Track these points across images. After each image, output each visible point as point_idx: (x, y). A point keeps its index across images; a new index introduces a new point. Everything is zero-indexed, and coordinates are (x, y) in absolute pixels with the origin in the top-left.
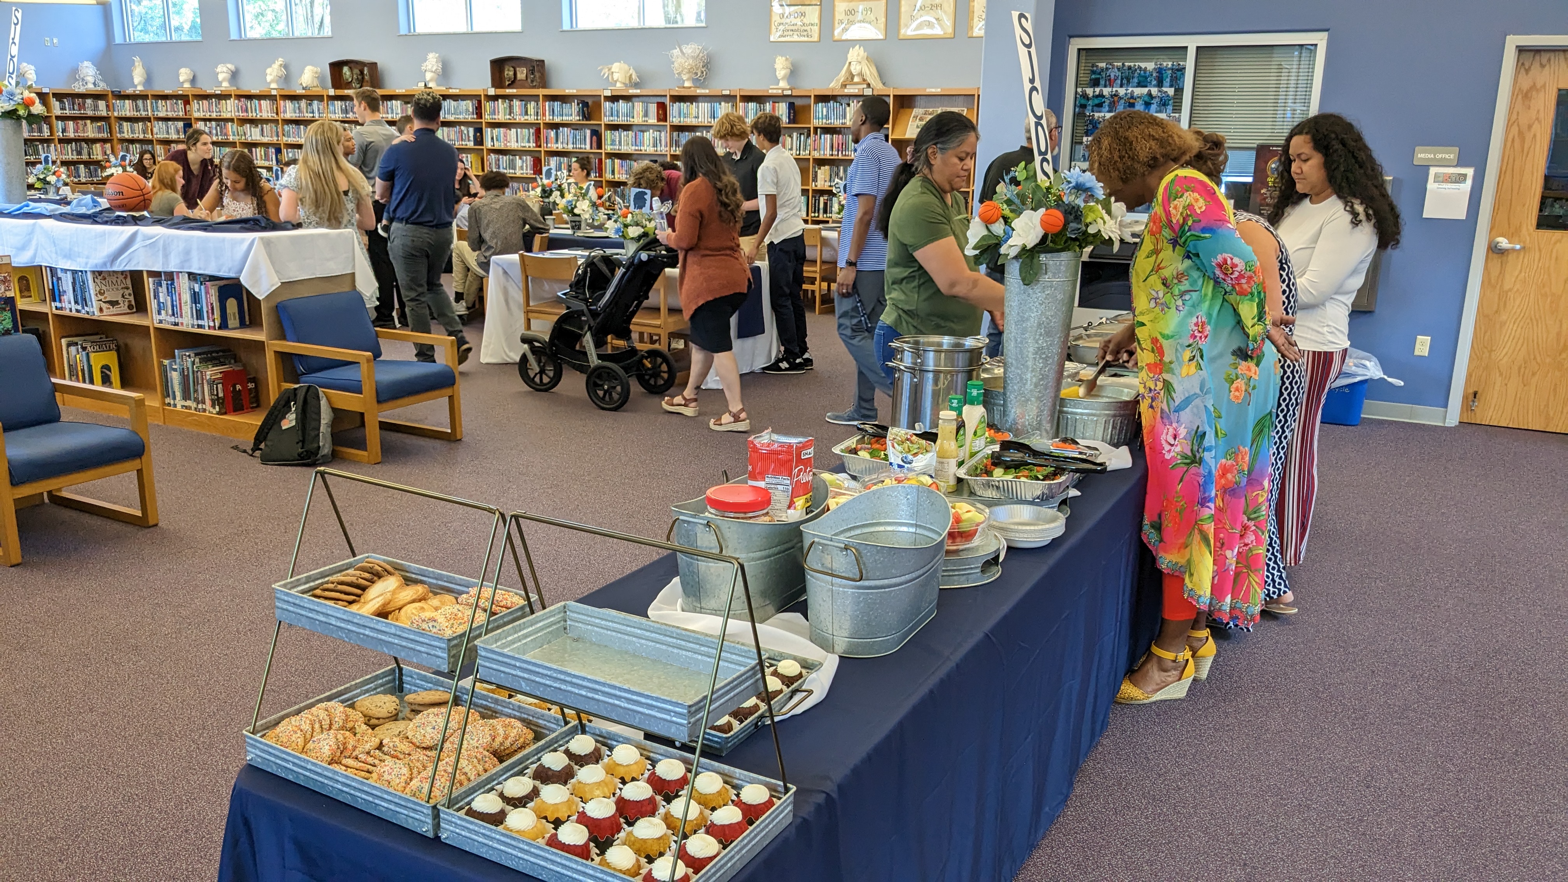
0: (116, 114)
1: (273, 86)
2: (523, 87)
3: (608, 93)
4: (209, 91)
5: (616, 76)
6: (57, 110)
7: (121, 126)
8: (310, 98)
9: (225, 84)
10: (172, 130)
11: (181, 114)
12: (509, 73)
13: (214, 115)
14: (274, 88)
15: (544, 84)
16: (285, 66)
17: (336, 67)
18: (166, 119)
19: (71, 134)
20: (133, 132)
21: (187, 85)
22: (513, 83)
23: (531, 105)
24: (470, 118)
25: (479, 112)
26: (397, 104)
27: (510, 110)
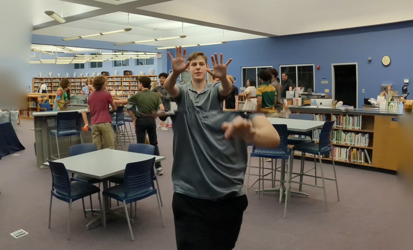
2: (128, 75)
4: (84, 77)
5: (141, 73)
10: (79, 84)
11: (80, 81)
12: (126, 73)
13: (85, 81)
15: (131, 75)
17: (102, 73)
18: (78, 82)
20: (73, 84)
21: (81, 76)
22: (127, 75)
23: (129, 78)
24: (120, 80)
25: (121, 79)
26: (110, 78)
27: (126, 79)
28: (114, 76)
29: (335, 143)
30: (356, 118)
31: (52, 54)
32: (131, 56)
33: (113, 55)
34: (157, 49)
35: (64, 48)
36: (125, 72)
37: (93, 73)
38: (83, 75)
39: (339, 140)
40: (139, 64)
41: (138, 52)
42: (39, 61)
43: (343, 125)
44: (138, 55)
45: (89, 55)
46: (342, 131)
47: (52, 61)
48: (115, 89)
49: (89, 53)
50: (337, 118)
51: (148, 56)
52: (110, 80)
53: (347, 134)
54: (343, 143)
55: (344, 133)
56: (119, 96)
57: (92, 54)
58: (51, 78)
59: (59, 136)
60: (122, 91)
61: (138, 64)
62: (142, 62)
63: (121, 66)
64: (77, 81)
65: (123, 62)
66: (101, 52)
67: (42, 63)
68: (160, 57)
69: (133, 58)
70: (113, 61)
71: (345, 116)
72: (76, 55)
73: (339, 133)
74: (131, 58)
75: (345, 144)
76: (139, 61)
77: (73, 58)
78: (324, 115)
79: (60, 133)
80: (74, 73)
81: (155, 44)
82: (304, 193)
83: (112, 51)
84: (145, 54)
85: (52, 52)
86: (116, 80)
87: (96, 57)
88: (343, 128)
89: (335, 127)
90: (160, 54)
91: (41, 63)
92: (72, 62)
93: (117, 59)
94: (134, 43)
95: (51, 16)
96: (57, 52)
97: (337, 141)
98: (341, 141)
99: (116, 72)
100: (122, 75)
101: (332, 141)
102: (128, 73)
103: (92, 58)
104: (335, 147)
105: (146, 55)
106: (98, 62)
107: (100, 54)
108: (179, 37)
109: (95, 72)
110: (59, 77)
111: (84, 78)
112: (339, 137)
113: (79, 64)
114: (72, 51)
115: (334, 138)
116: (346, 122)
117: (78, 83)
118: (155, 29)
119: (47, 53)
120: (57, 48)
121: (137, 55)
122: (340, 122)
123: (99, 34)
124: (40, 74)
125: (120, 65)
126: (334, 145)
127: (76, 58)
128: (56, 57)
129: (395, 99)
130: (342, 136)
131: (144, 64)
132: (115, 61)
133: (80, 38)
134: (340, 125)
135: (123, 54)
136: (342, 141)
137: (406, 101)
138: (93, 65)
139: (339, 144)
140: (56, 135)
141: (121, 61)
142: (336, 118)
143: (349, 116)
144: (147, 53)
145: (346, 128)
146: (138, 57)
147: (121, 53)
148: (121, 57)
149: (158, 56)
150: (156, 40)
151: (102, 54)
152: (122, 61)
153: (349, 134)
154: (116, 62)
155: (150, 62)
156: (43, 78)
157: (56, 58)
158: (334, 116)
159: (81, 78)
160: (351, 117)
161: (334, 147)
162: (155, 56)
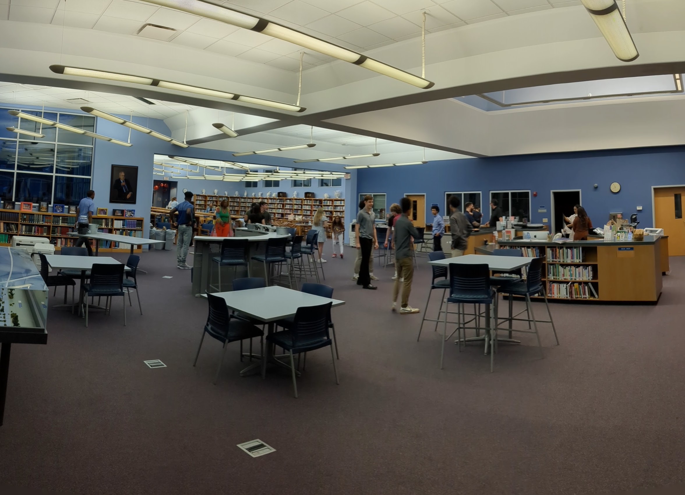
0: (241, 201)
1: (268, 196)
2: (310, 198)
3: (324, 199)
5: (325, 196)
6: (230, 200)
7: (241, 204)
8: (274, 199)
9: (260, 196)
14: (268, 197)
15: (314, 197)
16: (271, 193)
17: (279, 193)
19: (232, 205)
20: (243, 205)
21: (253, 196)
23: (311, 201)
24: (300, 203)
25: (302, 202)
26: (288, 200)
27: (307, 202)
28: (294, 198)
29: (552, 279)
30: (575, 250)
31: (220, 170)
32: (315, 175)
33: (292, 173)
34: (345, 168)
35: (235, 163)
36: (307, 194)
37: (268, 193)
38: (255, 195)
39: (556, 276)
40: (324, 184)
41: (322, 171)
42: (203, 177)
43: (560, 259)
44: (323, 174)
45: (264, 172)
46: (559, 265)
47: (219, 178)
48: (294, 213)
49: (264, 170)
50: (553, 251)
51: (335, 176)
52: (288, 202)
53: (565, 269)
54: (561, 278)
55: (562, 267)
56: (298, 221)
57: (267, 171)
58: (217, 196)
59: (222, 265)
60: (301, 216)
61: (322, 185)
62: (328, 183)
63: (302, 186)
64: (248, 201)
65: (305, 182)
66: (278, 170)
67: (207, 179)
68: (349, 178)
69: (316, 178)
70: (292, 180)
71: (562, 249)
72: (248, 172)
73: (556, 268)
74: (314, 178)
75: (564, 279)
76: (324, 182)
77: (244, 175)
78: (537, 248)
79: (224, 261)
80: (245, 192)
81: (344, 162)
82: (516, 341)
83: (291, 168)
84: (331, 173)
85: (220, 168)
86: (295, 202)
87: (272, 175)
88: (560, 261)
89: (551, 261)
90: (349, 174)
91: (205, 179)
92: (243, 179)
93: (298, 178)
94: (319, 161)
95: (220, 129)
96: (226, 168)
97: (555, 277)
98: (558, 276)
99: (295, 193)
100: (303, 196)
101: (548, 277)
102: (310, 195)
103: (267, 176)
104: (553, 283)
105: (333, 174)
106: (274, 181)
107: (277, 172)
108: (372, 155)
109: (270, 192)
110: (226, 195)
111: (256, 198)
112: (556, 272)
113: (251, 182)
114: (243, 167)
115: (551, 273)
116: (563, 255)
117: (250, 203)
118: (344, 144)
119: (213, 168)
120: (226, 163)
121: (321, 174)
122: (556, 256)
123: (277, 150)
124: (204, 191)
125: (300, 185)
126: (551, 281)
127: (248, 175)
128: (224, 173)
129: (625, 228)
130: (560, 271)
131: (329, 185)
132: (295, 181)
133: (254, 154)
134: (556, 259)
135: (304, 173)
136: (560, 276)
137: (635, 231)
138: (268, 184)
139: (557, 280)
140: (219, 263)
141: (302, 180)
142: (551, 251)
143: (567, 248)
144: (333, 173)
145: (564, 261)
146: (322, 176)
147: (302, 172)
148: (302, 176)
149: (346, 177)
150: (345, 158)
151: (279, 171)
152: (304, 180)
153: (568, 268)
154: (297, 182)
155: (337, 182)
156: (206, 195)
157: (224, 175)
158: (549, 249)
159: (253, 199)
160: (569, 249)
161: (551, 283)
162: (343, 176)
